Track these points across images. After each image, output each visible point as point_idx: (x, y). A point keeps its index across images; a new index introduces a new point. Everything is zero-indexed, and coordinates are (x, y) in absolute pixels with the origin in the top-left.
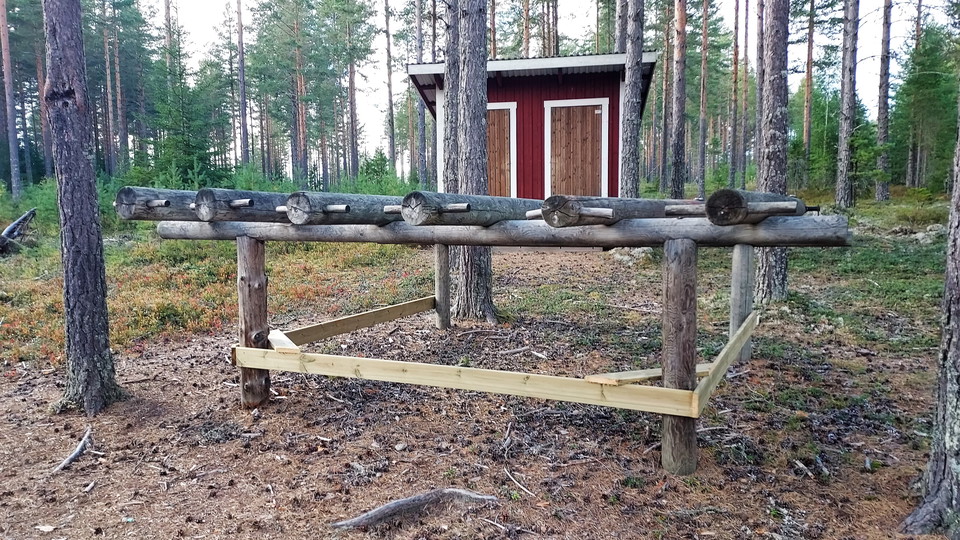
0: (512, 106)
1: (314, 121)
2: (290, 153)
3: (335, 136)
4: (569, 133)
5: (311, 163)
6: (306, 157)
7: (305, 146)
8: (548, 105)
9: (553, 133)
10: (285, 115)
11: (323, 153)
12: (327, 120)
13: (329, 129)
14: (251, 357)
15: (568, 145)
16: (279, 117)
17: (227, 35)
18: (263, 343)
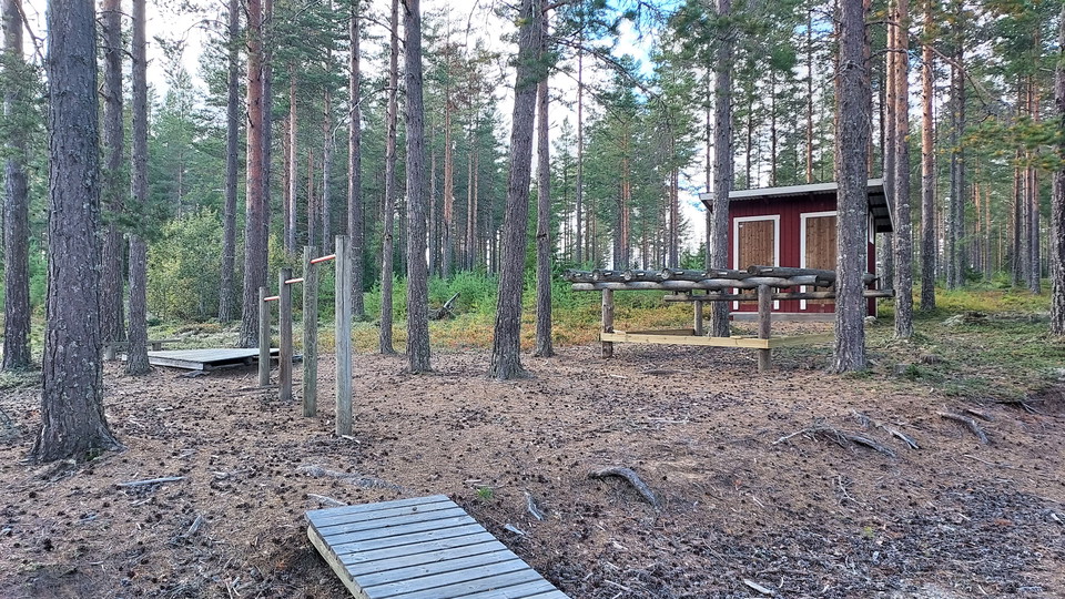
0: (777, 218)
1: (637, 219)
2: (612, 251)
3: (656, 235)
4: (819, 235)
5: (632, 261)
6: (628, 254)
7: (627, 244)
8: (804, 216)
9: (807, 236)
10: (610, 213)
11: (645, 250)
12: (650, 218)
13: (651, 227)
14: (606, 337)
15: (819, 244)
16: (603, 218)
17: (564, 148)
18: (610, 331)
